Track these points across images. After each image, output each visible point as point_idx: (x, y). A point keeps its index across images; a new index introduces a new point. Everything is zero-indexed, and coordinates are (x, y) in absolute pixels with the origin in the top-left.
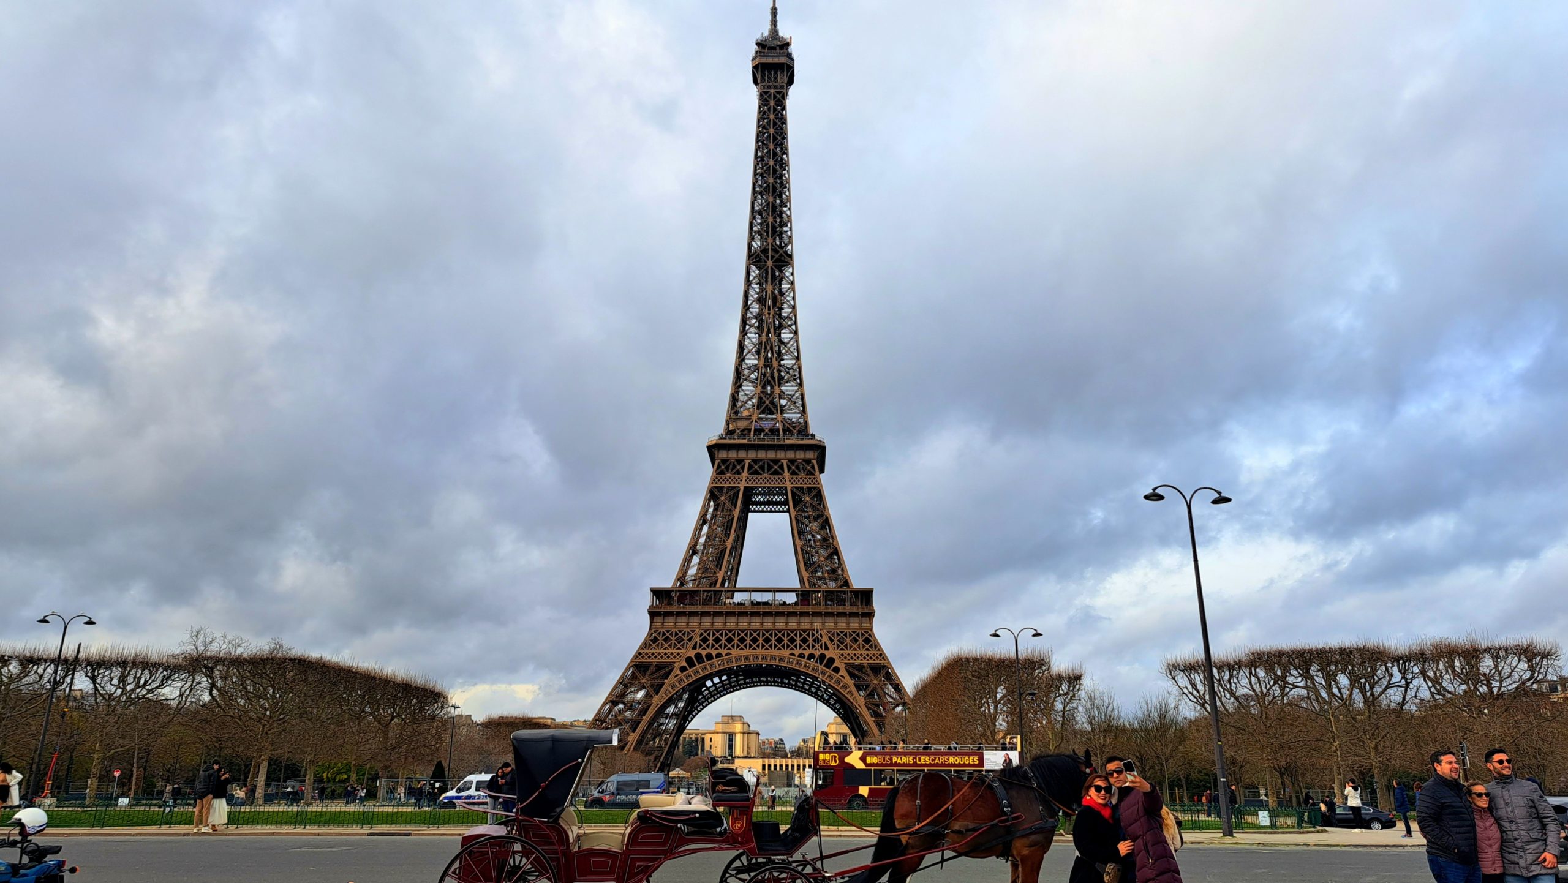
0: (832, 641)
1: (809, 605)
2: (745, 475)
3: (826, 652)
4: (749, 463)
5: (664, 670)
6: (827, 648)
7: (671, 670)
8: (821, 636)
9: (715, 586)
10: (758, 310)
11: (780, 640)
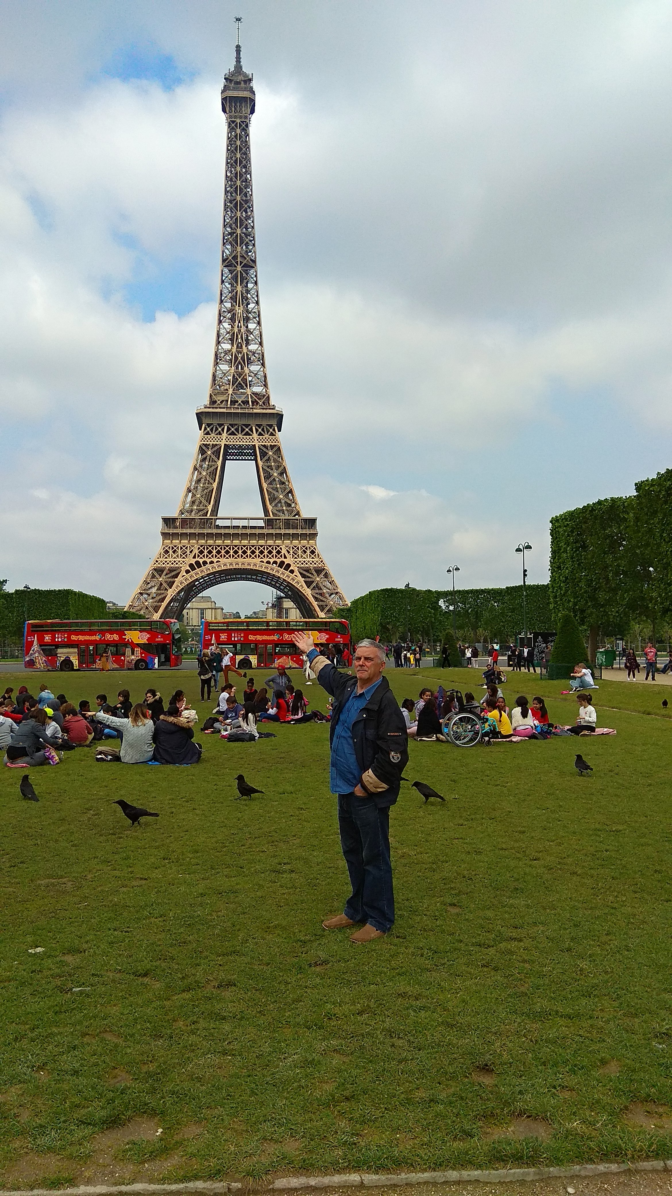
0: (289, 552)
1: (273, 528)
2: (225, 435)
3: (284, 560)
4: (228, 427)
5: (174, 573)
6: (285, 557)
7: (179, 573)
8: (281, 549)
9: (206, 516)
10: (230, 306)
11: (253, 552)
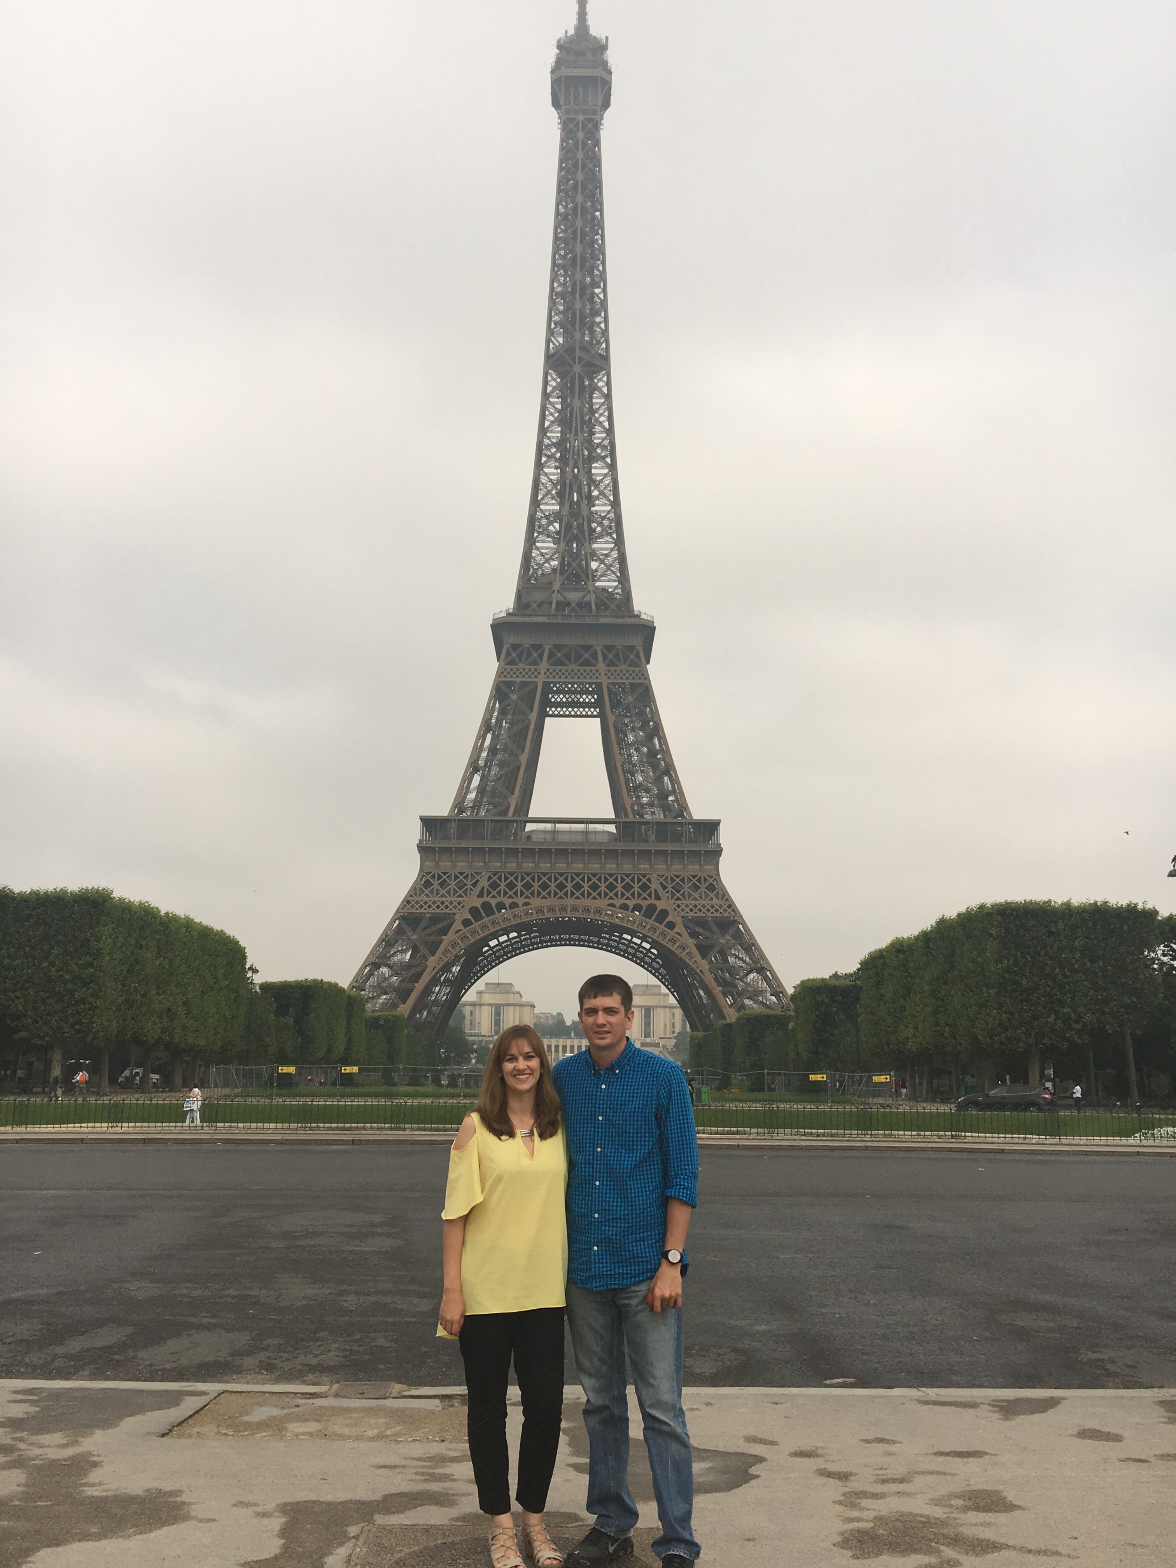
0: (664, 887)
1: (633, 841)
2: (544, 665)
3: (656, 902)
4: (550, 651)
5: (442, 923)
6: (658, 898)
7: (451, 925)
8: (649, 880)
9: (506, 814)
10: (559, 435)
11: (594, 887)
